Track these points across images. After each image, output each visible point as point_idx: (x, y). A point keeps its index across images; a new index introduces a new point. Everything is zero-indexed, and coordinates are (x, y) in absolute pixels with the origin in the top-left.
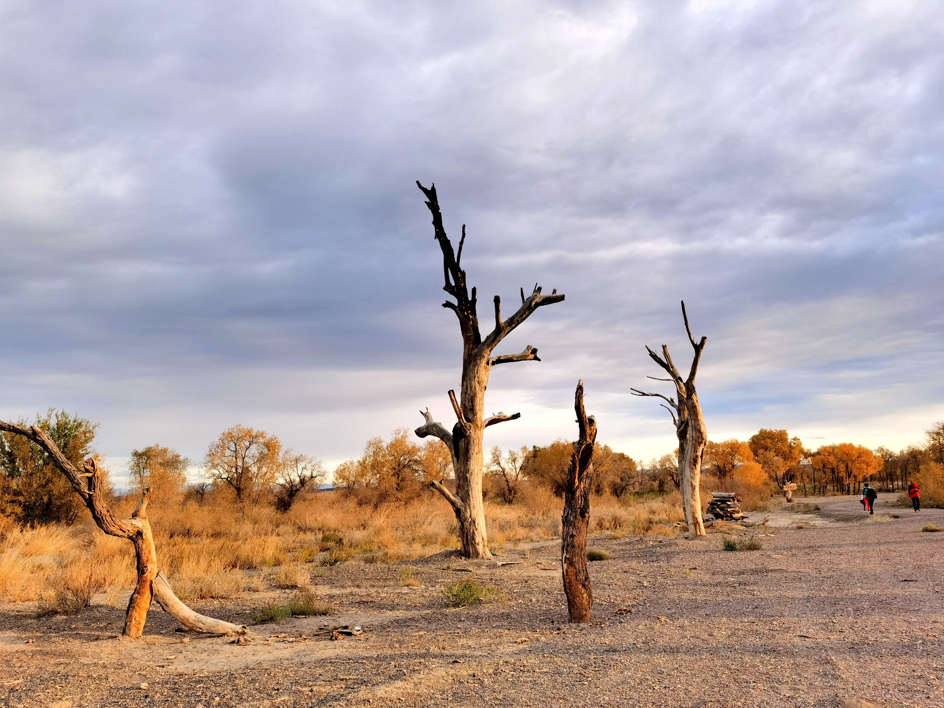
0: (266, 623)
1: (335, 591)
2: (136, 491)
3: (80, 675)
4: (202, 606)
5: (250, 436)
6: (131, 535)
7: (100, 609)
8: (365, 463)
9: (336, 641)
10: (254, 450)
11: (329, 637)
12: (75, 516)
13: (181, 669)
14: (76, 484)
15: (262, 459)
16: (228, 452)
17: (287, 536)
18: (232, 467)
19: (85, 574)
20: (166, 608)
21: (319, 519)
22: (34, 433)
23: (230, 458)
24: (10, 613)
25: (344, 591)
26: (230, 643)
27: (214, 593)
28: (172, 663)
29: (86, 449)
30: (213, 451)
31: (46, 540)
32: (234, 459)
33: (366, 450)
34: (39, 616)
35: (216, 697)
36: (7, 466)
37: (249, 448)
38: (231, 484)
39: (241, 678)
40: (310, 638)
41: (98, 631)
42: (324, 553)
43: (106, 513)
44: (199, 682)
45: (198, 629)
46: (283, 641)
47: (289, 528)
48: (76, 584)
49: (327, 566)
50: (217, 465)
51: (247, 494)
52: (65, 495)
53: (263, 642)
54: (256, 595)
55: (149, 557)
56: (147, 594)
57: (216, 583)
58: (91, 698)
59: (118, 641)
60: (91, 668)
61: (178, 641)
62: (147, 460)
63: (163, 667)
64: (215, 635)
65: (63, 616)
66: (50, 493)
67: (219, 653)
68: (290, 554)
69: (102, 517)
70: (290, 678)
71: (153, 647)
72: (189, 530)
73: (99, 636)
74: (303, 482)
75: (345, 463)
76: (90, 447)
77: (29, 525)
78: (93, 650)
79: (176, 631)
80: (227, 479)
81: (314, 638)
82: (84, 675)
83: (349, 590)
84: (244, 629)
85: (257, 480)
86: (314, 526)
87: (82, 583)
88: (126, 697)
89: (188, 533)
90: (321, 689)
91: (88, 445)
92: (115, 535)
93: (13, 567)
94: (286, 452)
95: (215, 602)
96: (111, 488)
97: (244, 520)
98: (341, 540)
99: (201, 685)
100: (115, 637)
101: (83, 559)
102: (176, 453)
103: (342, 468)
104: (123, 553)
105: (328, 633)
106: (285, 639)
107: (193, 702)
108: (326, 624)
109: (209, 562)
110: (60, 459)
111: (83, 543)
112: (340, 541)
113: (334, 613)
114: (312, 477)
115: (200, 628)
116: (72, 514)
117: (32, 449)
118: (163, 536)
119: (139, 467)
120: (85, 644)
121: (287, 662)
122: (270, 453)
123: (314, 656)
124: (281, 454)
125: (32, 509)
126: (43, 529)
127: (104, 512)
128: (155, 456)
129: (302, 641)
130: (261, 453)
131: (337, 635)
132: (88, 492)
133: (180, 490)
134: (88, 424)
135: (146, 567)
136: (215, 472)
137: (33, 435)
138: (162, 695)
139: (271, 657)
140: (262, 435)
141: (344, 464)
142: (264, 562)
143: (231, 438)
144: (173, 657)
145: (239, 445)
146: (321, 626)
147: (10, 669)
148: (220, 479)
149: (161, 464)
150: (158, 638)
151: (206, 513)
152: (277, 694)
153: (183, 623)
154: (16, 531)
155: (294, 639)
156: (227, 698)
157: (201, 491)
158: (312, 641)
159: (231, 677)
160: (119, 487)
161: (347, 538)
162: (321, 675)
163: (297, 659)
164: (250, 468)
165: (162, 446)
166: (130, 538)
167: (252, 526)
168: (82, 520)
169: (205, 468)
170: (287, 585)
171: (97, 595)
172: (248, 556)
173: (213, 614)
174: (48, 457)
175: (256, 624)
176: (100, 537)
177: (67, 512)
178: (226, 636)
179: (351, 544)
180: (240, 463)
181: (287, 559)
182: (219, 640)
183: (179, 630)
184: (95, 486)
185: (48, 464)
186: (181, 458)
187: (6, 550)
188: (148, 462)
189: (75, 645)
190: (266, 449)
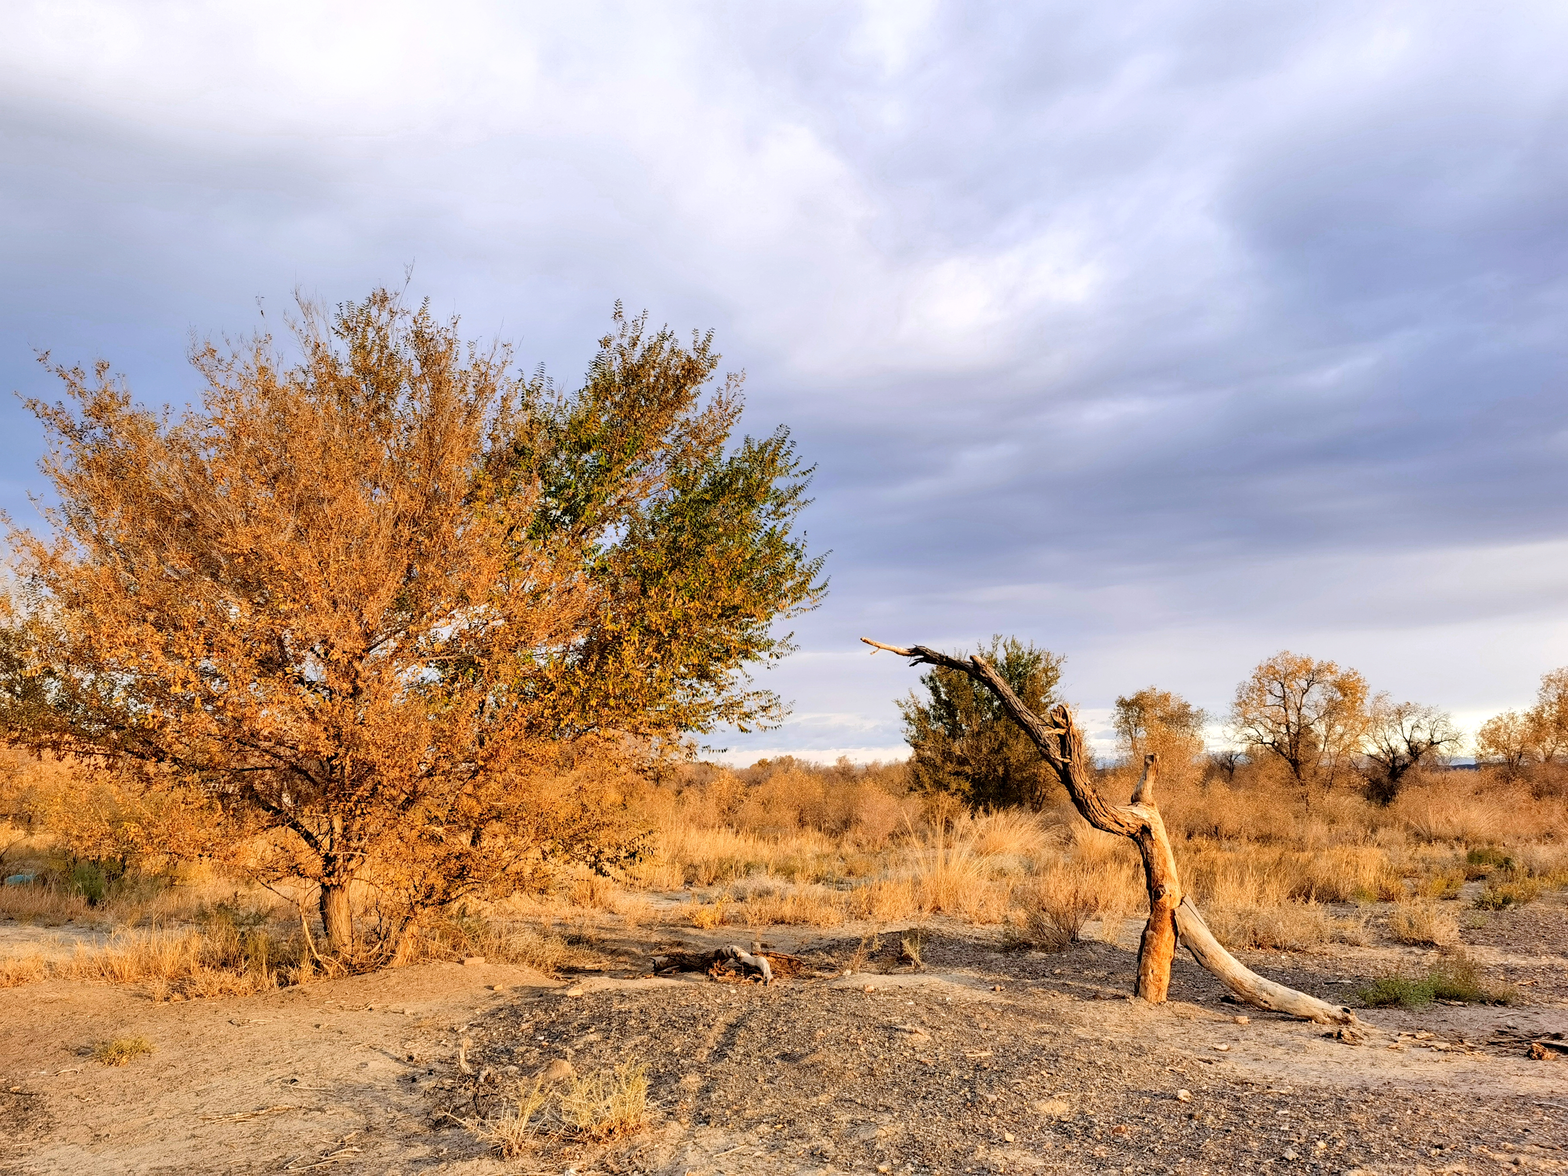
0: (1386, 1008)
1: (1513, 960)
2: (1127, 760)
3: (1077, 1058)
4: (1260, 961)
5: (1308, 671)
6: (1133, 831)
7: (1095, 948)
8: (1542, 717)
9: (1540, 1062)
10: (1317, 695)
11: (1525, 1052)
12: (1043, 798)
13: (1243, 1071)
14: (1042, 745)
15: (1332, 710)
16: (1270, 700)
17: (1395, 848)
18: (1280, 724)
19: (1067, 888)
20: (1203, 961)
21: (1454, 820)
22: (976, 666)
23: (1275, 709)
24: (966, 940)
25: (1533, 961)
26: (1323, 1036)
27: (1278, 940)
28: (1224, 1058)
29: (1049, 696)
30: (1244, 697)
31: (1006, 831)
32: (1283, 710)
33: (1540, 692)
34: (1006, 949)
35: (1318, 1139)
36: (945, 721)
37: (1307, 691)
38: (1282, 753)
39: (1360, 1111)
40: (1482, 1047)
41: (1095, 983)
42: (1475, 884)
43: (1091, 793)
44: (1281, 1103)
45: (1262, 1003)
46: (1427, 1047)
47: (1399, 835)
48: (1055, 904)
49: (1488, 909)
50: (1254, 720)
51: (1311, 771)
52: (1026, 765)
53: (1386, 1043)
54: (1356, 951)
55: (1166, 870)
56: (1169, 932)
57: (1280, 924)
58: (1097, 1101)
59: (1128, 1004)
60: (1092, 1048)
61: (1228, 1018)
62: (1140, 712)
63: (1211, 1063)
64: (1293, 1017)
65: (1041, 954)
66: (1005, 762)
67: (1305, 1052)
68: (1407, 881)
69: (1086, 801)
70: (1459, 1126)
71: (1187, 1024)
72: (1216, 828)
73: (1097, 992)
74: (1414, 751)
75: (1498, 717)
76: (1055, 692)
77: (981, 808)
78: (1091, 1014)
79: (1223, 1000)
80: (1273, 744)
81: (1490, 1049)
82: (1084, 1059)
83: (1545, 961)
84: (1346, 1014)
85: (1326, 748)
86: (1446, 831)
87: (1064, 902)
88: (1156, 1111)
89: (1216, 833)
90: (1537, 1163)
91: (1052, 689)
92: (1108, 830)
93: (965, 870)
94: (1379, 698)
95: (1283, 957)
96: (1090, 755)
97: (1310, 815)
98: (1507, 861)
99: (1286, 1112)
100: (1124, 997)
101: (1060, 865)
102: (1184, 701)
103: (1493, 726)
104: (1119, 858)
105: (1520, 1042)
106: (1430, 1044)
107: (1276, 1141)
108: (1511, 1024)
109: (1260, 886)
110: (1015, 706)
111: (1058, 839)
112: (1506, 864)
113: (1523, 1004)
114: (1432, 743)
115: (1265, 1002)
116: (1039, 794)
117: (976, 696)
118: (1176, 835)
119: (1129, 723)
120: (1078, 1003)
121: (1445, 1089)
122: (1346, 699)
123: (1499, 1086)
124: (1368, 701)
125: (983, 785)
126: (1001, 815)
127: (1089, 792)
128: (1152, 706)
129: (1467, 1053)
130: (1331, 700)
131: (1540, 1051)
132: (1062, 759)
133: (1195, 760)
134: (1050, 658)
135: (1162, 886)
136: (1252, 732)
137: (975, 670)
138: (1217, 1117)
139: (1408, 1074)
140: (1329, 668)
141: (1496, 720)
142: (1359, 893)
143: (1273, 674)
144: (1224, 1047)
145: (1288, 687)
146: (1500, 1027)
147: (973, 1031)
148: (1259, 745)
149: (1162, 719)
150: (1193, 1010)
151: (1242, 801)
152: (1440, 1155)
153: (1233, 989)
154: (966, 816)
155: (1448, 1045)
156: (1341, 1147)
157: (1228, 764)
158: (1487, 1054)
159: (1340, 1105)
160: (1102, 756)
161: (1521, 858)
162: (1526, 1130)
163: (1464, 1089)
164: (1312, 726)
165: (1161, 689)
166: (1132, 836)
167: (1326, 828)
168: (1053, 804)
169: (1233, 726)
170: (1414, 939)
171: (1088, 922)
172: (1329, 879)
173: (1280, 977)
174: (999, 707)
175: (1366, 1007)
176: (1083, 831)
177: (1032, 791)
178: (1313, 1022)
179: (1530, 870)
180: (1293, 718)
181: (1405, 891)
182: (1303, 1028)
183: (1227, 999)
184: (1070, 750)
185: (999, 719)
186: (1193, 709)
187: (953, 843)
188: (1142, 715)
189: (1063, 1003)
190: (1339, 694)
